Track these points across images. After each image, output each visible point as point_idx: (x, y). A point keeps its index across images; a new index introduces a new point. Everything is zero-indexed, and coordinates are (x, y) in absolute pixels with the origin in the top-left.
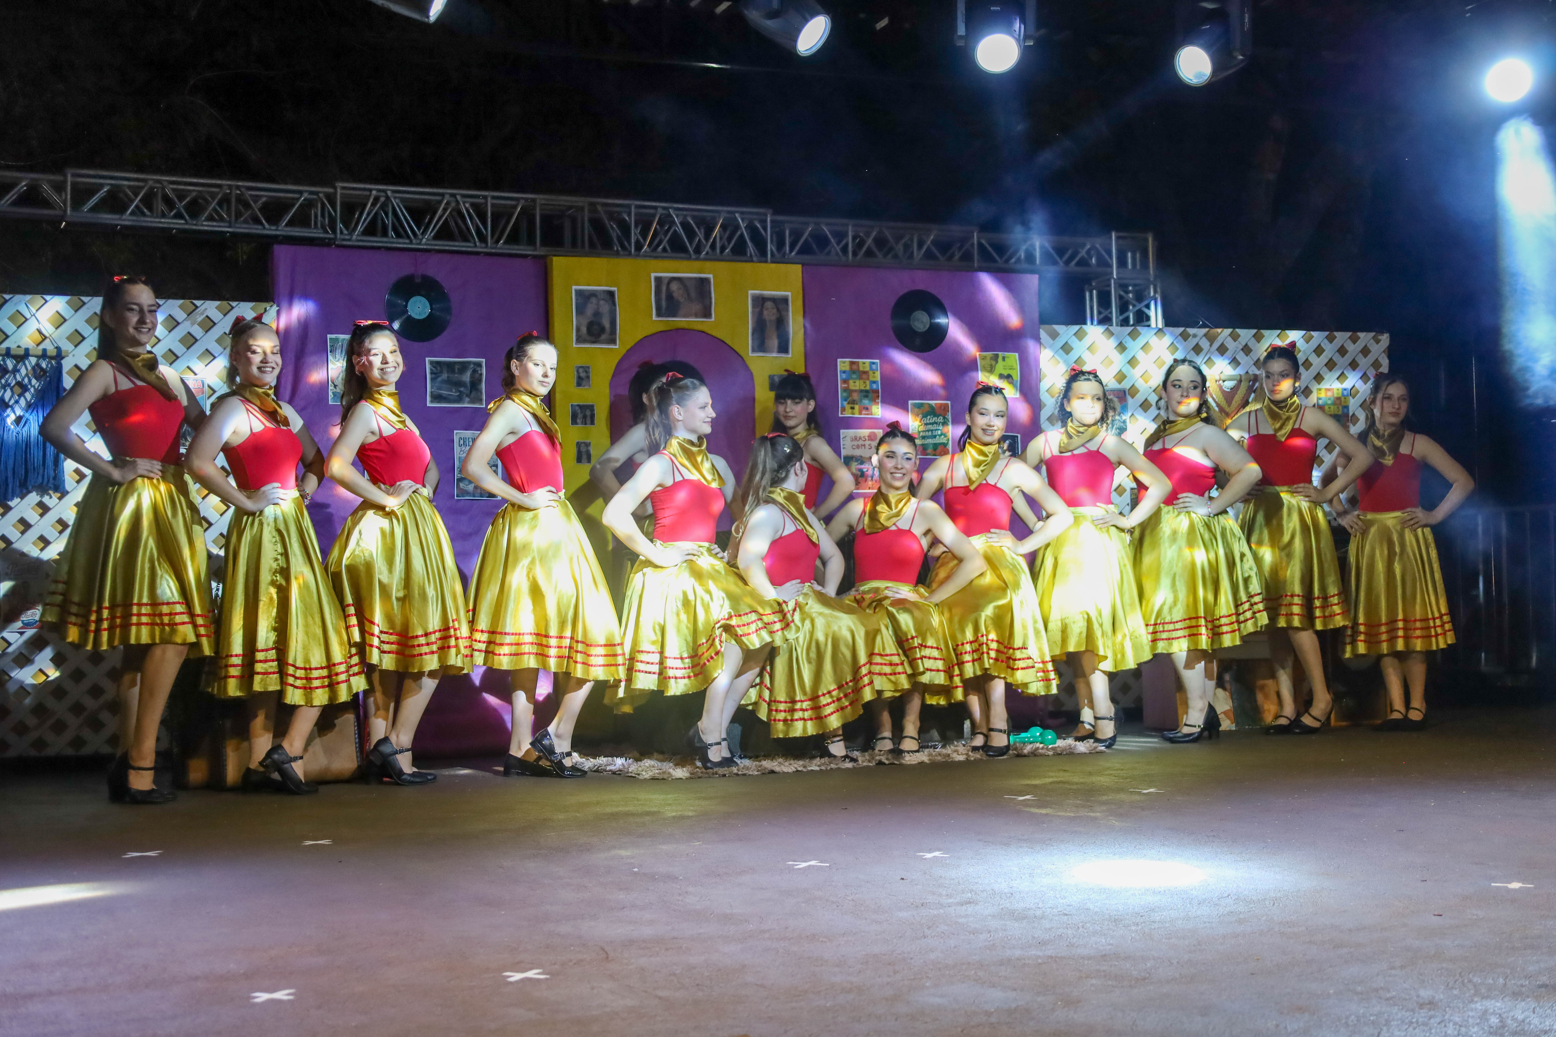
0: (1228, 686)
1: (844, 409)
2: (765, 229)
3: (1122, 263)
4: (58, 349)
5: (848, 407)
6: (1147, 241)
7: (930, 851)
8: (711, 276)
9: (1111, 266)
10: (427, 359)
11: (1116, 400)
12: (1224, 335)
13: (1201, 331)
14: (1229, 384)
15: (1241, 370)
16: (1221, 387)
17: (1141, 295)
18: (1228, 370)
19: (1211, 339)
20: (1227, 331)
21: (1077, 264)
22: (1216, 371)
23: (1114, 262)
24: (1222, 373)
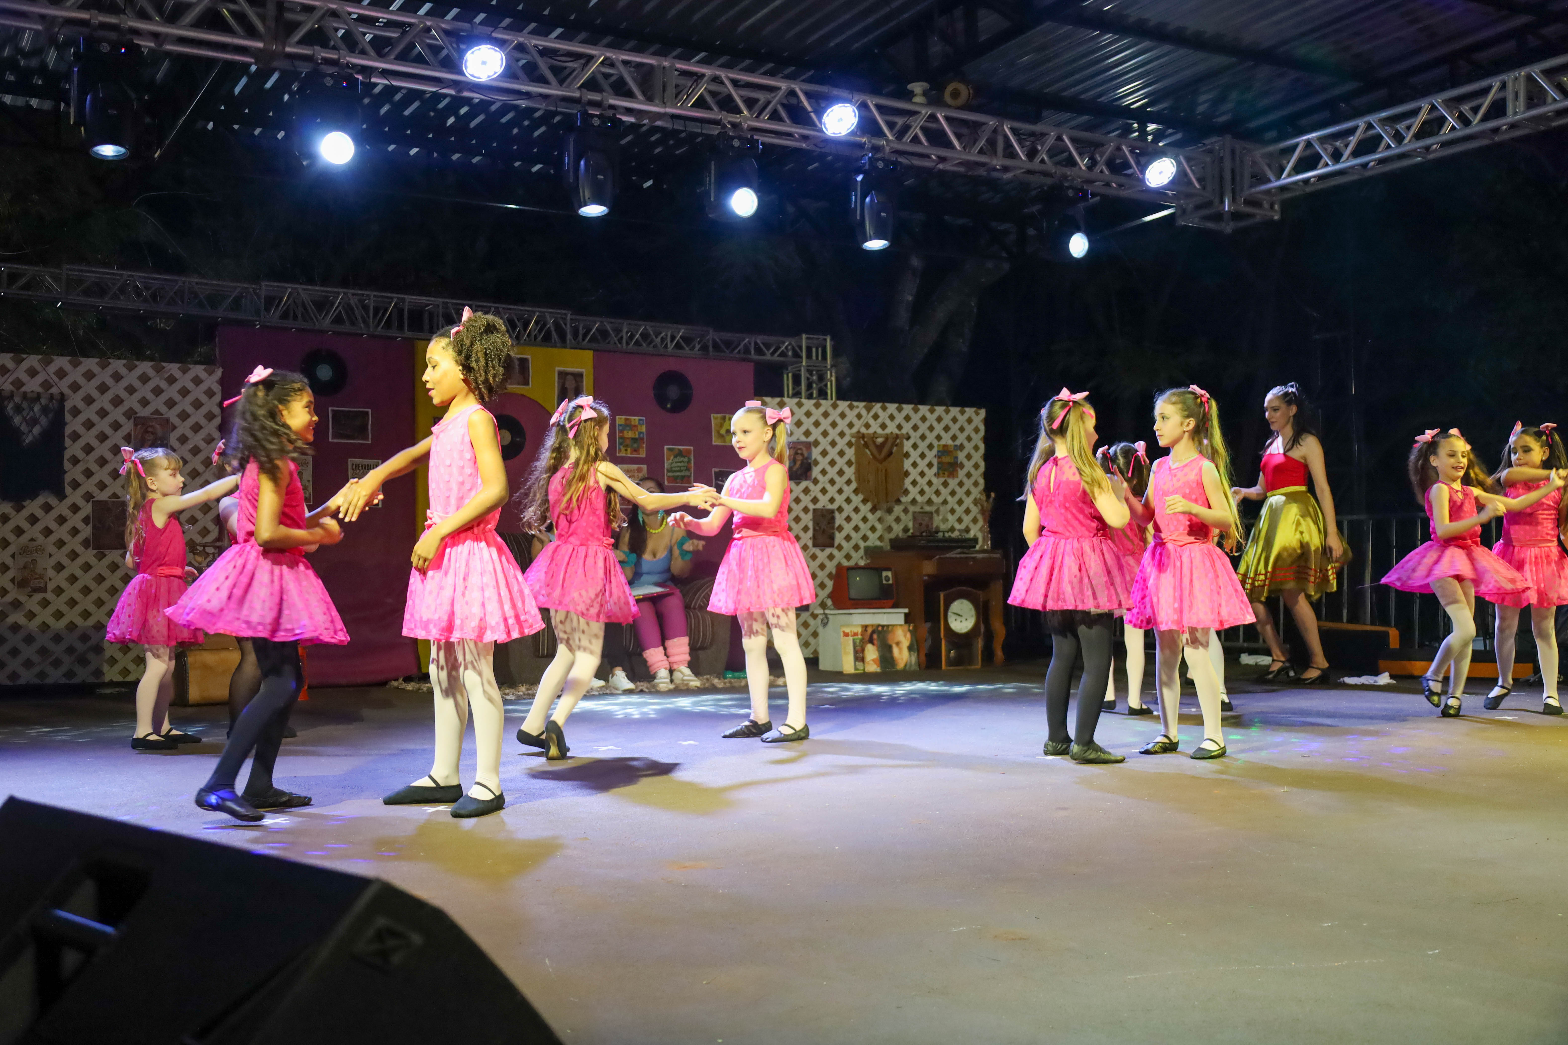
0: (875, 642)
1: (620, 450)
2: (566, 325)
3: (809, 356)
4: (62, 394)
5: (623, 449)
6: (825, 340)
8: (529, 357)
9: (801, 357)
10: (330, 409)
11: (804, 449)
12: (877, 407)
13: (862, 404)
14: (880, 440)
15: (888, 431)
16: (874, 442)
17: (821, 378)
18: (880, 431)
19: (869, 409)
20: (879, 405)
21: (779, 356)
22: (871, 431)
23: (804, 355)
24: (875, 432)
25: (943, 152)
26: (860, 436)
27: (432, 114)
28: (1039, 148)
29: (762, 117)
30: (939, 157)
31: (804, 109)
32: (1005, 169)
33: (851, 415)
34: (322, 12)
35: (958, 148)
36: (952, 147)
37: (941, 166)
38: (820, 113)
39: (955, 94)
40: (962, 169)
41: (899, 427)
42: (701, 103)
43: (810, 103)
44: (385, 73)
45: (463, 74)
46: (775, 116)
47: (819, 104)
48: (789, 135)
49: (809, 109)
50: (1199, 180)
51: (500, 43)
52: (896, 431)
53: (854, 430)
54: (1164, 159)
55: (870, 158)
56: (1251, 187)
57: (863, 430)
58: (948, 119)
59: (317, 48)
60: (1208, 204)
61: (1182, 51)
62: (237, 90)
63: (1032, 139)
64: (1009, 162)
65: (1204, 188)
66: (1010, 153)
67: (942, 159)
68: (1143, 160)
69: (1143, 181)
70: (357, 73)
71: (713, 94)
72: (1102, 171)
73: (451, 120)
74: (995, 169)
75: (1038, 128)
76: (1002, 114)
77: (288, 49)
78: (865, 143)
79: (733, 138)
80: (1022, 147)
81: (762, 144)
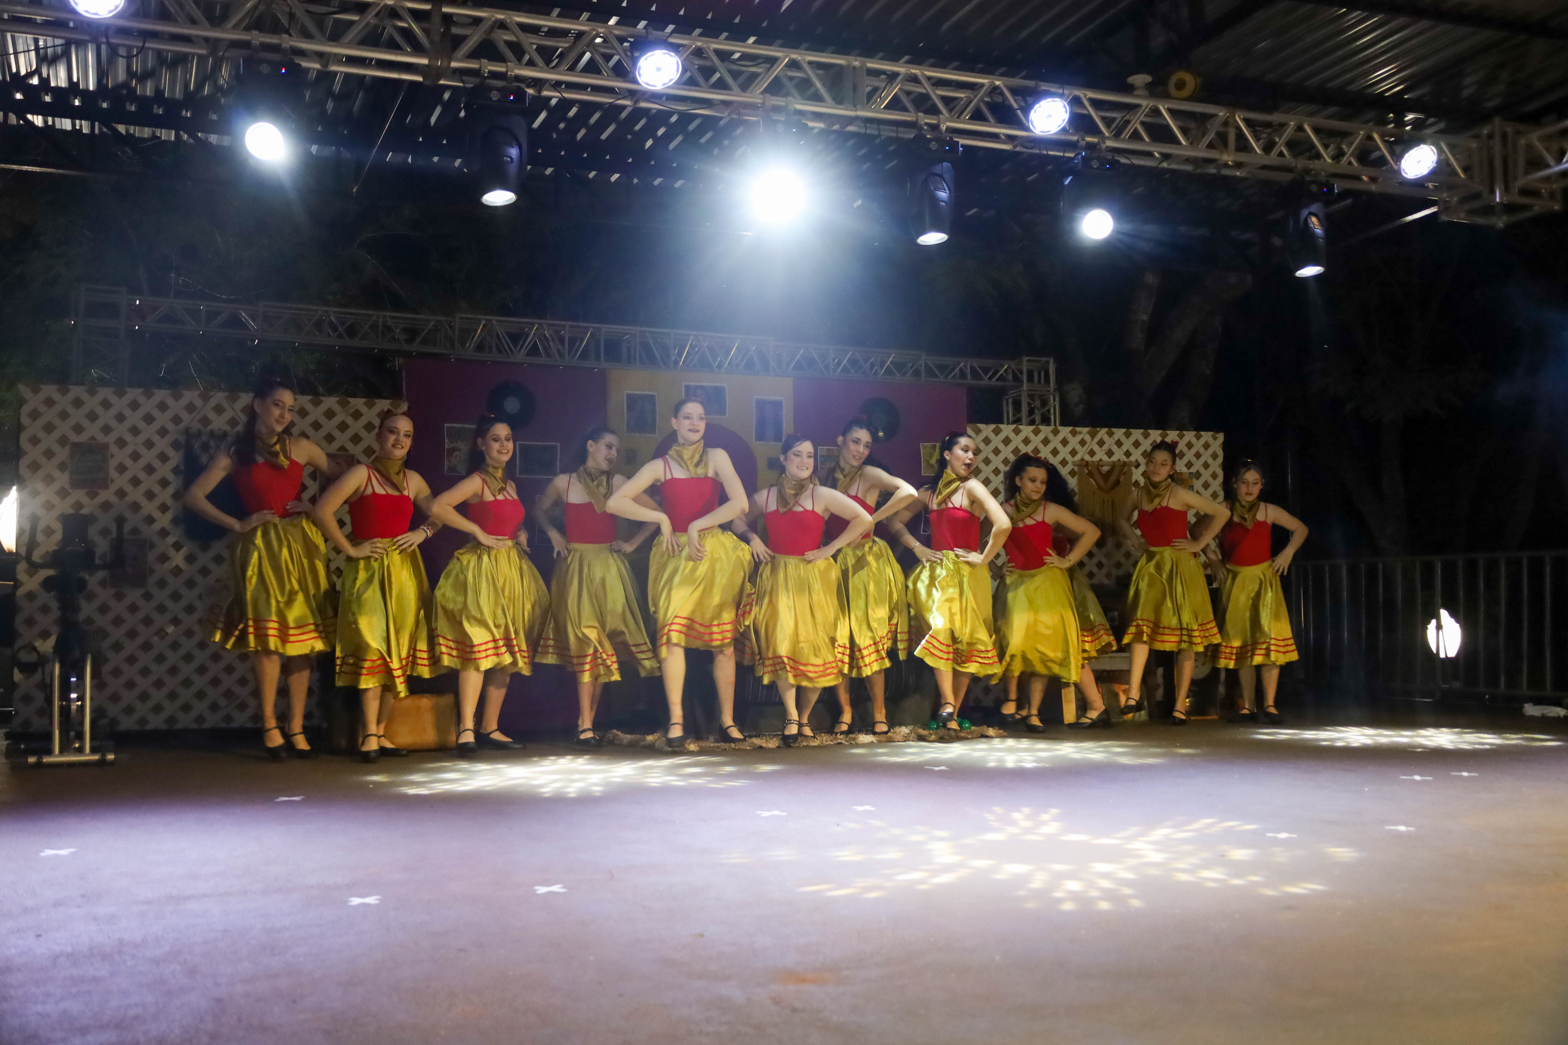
2: (768, 351)
3: (1030, 379)
6: (1048, 363)
7: (862, 805)
8: (726, 385)
9: (1022, 382)
12: (1103, 433)
13: (1086, 430)
14: (1105, 469)
15: (1114, 458)
16: (1099, 470)
17: (1044, 403)
18: (1105, 458)
19: (1093, 436)
20: (1105, 430)
21: (997, 380)
22: (1096, 458)
23: (1025, 378)
24: (1101, 460)
25: (1168, 149)
26: (1084, 464)
27: (629, 137)
28: (1277, 140)
29: (962, 117)
30: (1162, 154)
31: (1010, 107)
32: (1238, 165)
33: (1074, 442)
34: (490, 23)
35: (1184, 143)
36: (1178, 143)
37: (1165, 165)
38: (1027, 110)
39: (1181, 85)
40: (1189, 168)
41: (1128, 454)
42: (895, 104)
43: (1015, 100)
44: (557, 85)
45: (636, 82)
46: (977, 116)
47: (1025, 101)
48: (994, 137)
49: (1015, 106)
50: (1465, 169)
51: (675, 48)
52: (1124, 458)
53: (1078, 458)
54: (1422, 146)
55: (1083, 157)
56: (1527, 173)
57: (1087, 458)
58: (1171, 111)
59: (485, 61)
60: (1477, 196)
61: (1444, 27)
62: (433, 120)
63: (1268, 130)
64: (1243, 157)
65: (1471, 177)
66: (1243, 146)
67: (1166, 157)
68: (1398, 149)
69: (1398, 172)
70: (529, 86)
71: (908, 93)
72: (1350, 163)
73: (649, 143)
74: (1226, 165)
75: (1275, 118)
76: (1234, 104)
77: (454, 64)
78: (1078, 141)
79: (930, 140)
80: (1257, 139)
81: (963, 146)
